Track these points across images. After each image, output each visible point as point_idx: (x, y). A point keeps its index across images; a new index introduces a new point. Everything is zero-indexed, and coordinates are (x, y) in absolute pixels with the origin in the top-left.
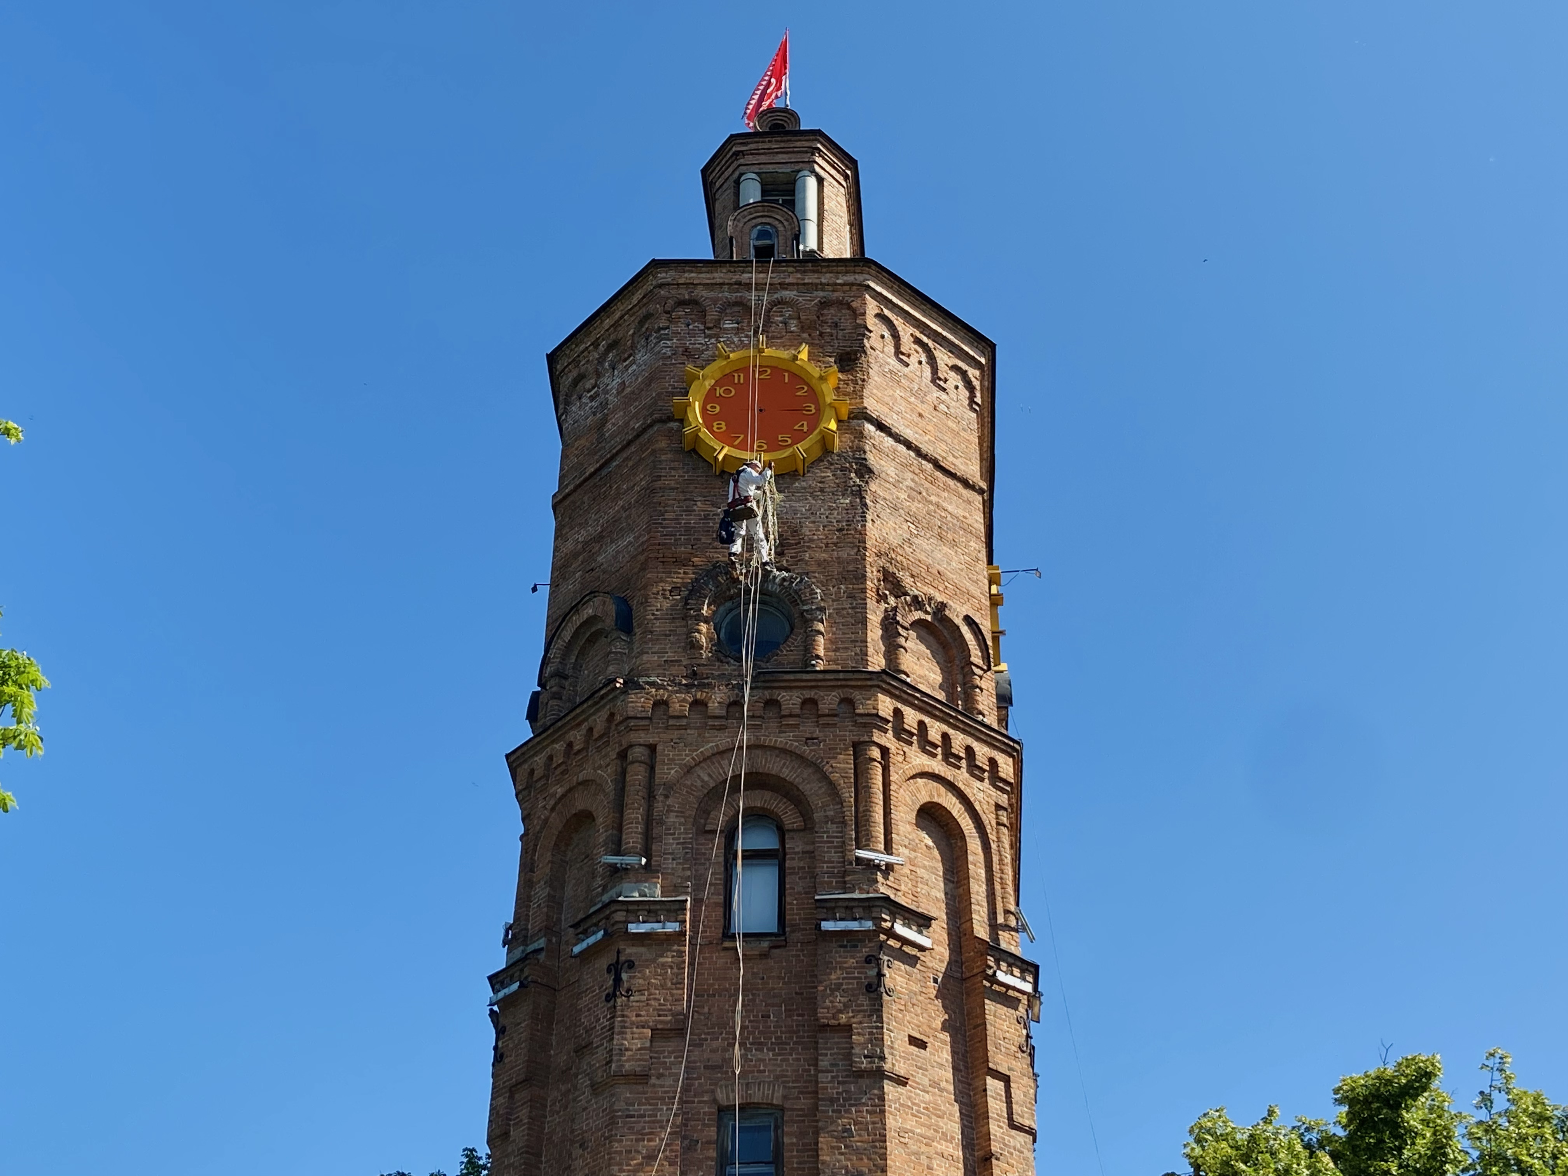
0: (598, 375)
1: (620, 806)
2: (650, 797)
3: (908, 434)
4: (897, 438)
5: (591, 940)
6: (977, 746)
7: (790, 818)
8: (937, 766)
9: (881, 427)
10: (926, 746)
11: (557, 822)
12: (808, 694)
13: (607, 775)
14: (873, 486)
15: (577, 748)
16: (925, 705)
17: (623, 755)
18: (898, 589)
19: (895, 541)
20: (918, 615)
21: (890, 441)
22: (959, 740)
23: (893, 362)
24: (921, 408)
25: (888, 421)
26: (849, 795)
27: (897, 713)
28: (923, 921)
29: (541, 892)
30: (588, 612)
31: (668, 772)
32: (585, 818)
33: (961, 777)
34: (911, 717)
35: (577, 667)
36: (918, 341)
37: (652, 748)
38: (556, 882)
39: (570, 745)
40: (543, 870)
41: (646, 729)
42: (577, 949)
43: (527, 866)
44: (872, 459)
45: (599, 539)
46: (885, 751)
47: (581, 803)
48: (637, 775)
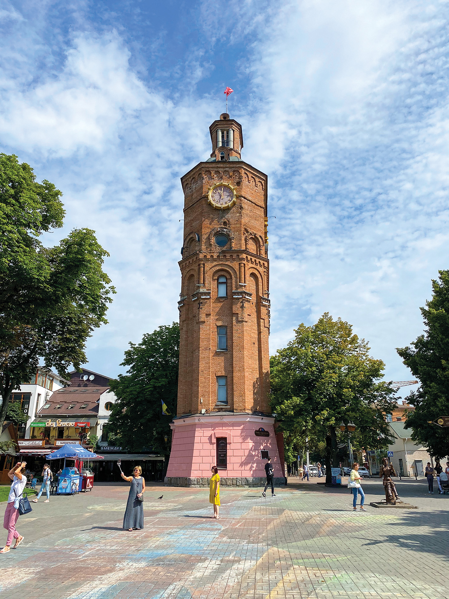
0: (191, 184)
1: (199, 274)
2: (204, 273)
3: (250, 198)
4: (248, 200)
5: (195, 299)
6: (261, 261)
7: (228, 277)
8: (254, 266)
9: (245, 198)
10: (252, 263)
11: (188, 276)
12: (231, 254)
13: (196, 268)
14: (243, 211)
15: (191, 263)
16: (252, 255)
17: (199, 265)
18: (247, 232)
19: (247, 222)
20: (251, 236)
21: (246, 201)
22: (258, 260)
23: (247, 183)
24: (253, 192)
26: (238, 273)
27: (247, 257)
28: (250, 295)
29: (186, 288)
30: (191, 236)
31: (207, 268)
32: (192, 276)
33: (258, 267)
34: (249, 257)
35: (190, 245)
36: (252, 177)
37: (204, 264)
38: (188, 286)
39: (189, 262)
40: (186, 284)
41: (203, 261)
42: (193, 300)
43: (183, 283)
44: (243, 205)
45: (193, 220)
46: (244, 264)
47: (192, 272)
48: (202, 269)
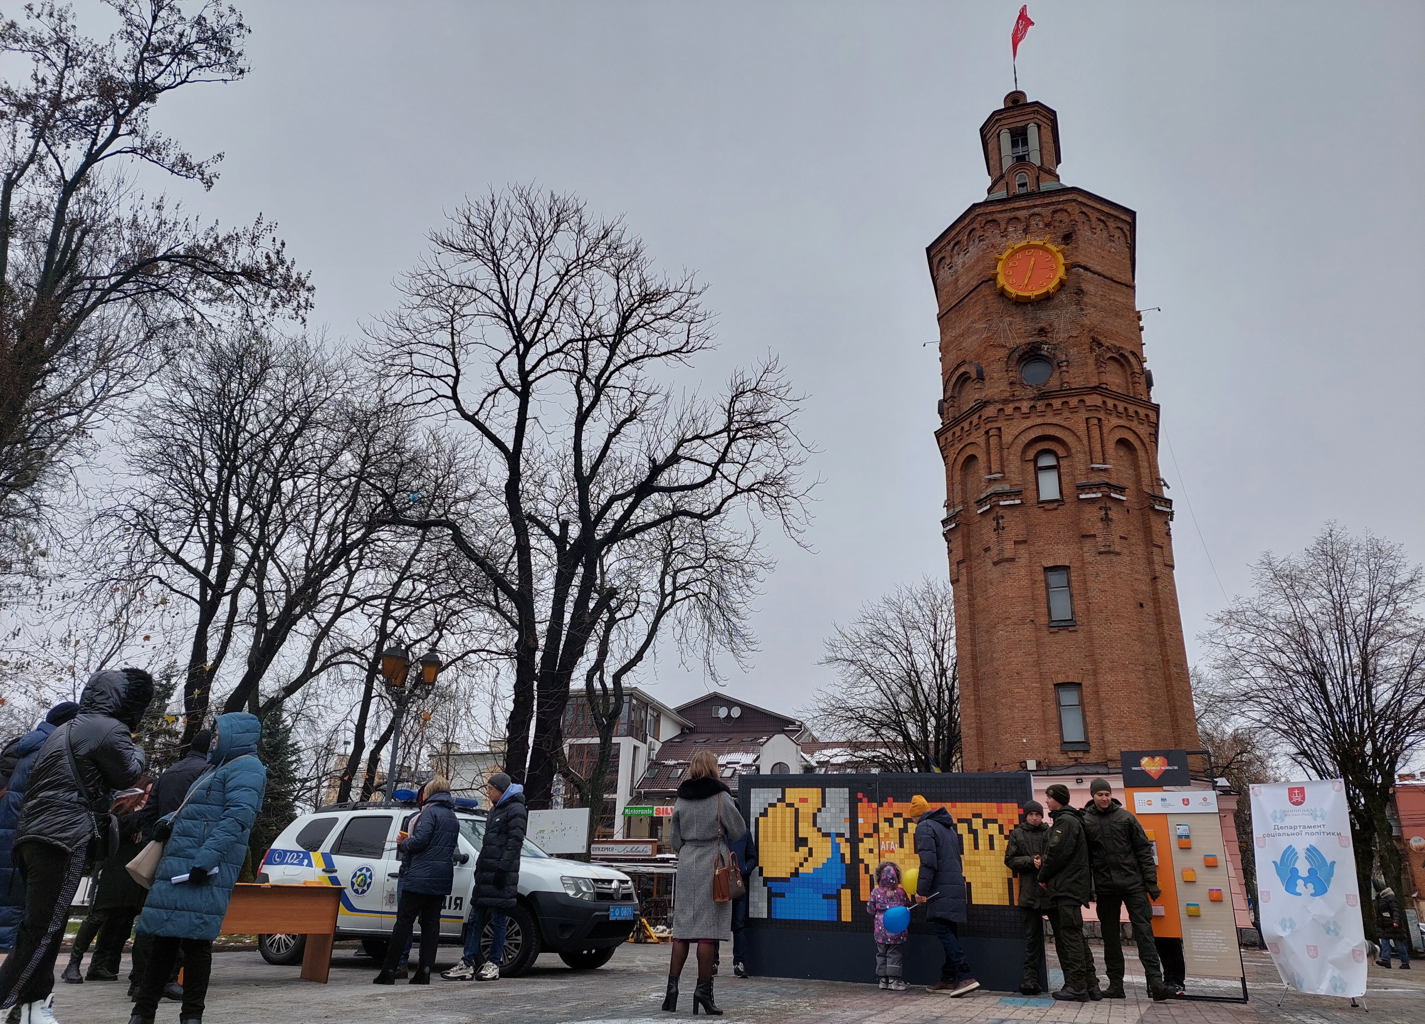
0: (952, 257)
1: (988, 453)
2: (1001, 449)
3: (1098, 268)
4: (1094, 273)
5: (985, 508)
6: (1139, 410)
7: (1061, 452)
8: (1123, 422)
9: (1086, 269)
10: (1119, 415)
11: (961, 460)
12: (1064, 400)
13: (981, 441)
14: (1085, 299)
15: (966, 429)
16: (1117, 396)
17: (987, 433)
18: (1100, 345)
19: (1095, 323)
20: (1110, 355)
21: (1090, 274)
22: (1131, 409)
23: (1089, 233)
24: (1103, 253)
25: (1089, 265)
26: (1085, 442)
27: (1104, 402)
28: (1121, 490)
29: (958, 488)
30: (962, 370)
31: (1007, 438)
32: (972, 458)
33: (1134, 425)
34: (1110, 403)
35: (960, 392)
36: (1100, 220)
37: (999, 429)
38: (963, 483)
39: (963, 428)
40: (957, 479)
41: (996, 421)
42: (979, 512)
43: (950, 478)
44: (1083, 286)
45: (962, 335)
46: (1099, 420)
47: (970, 451)
48: (993, 441)
